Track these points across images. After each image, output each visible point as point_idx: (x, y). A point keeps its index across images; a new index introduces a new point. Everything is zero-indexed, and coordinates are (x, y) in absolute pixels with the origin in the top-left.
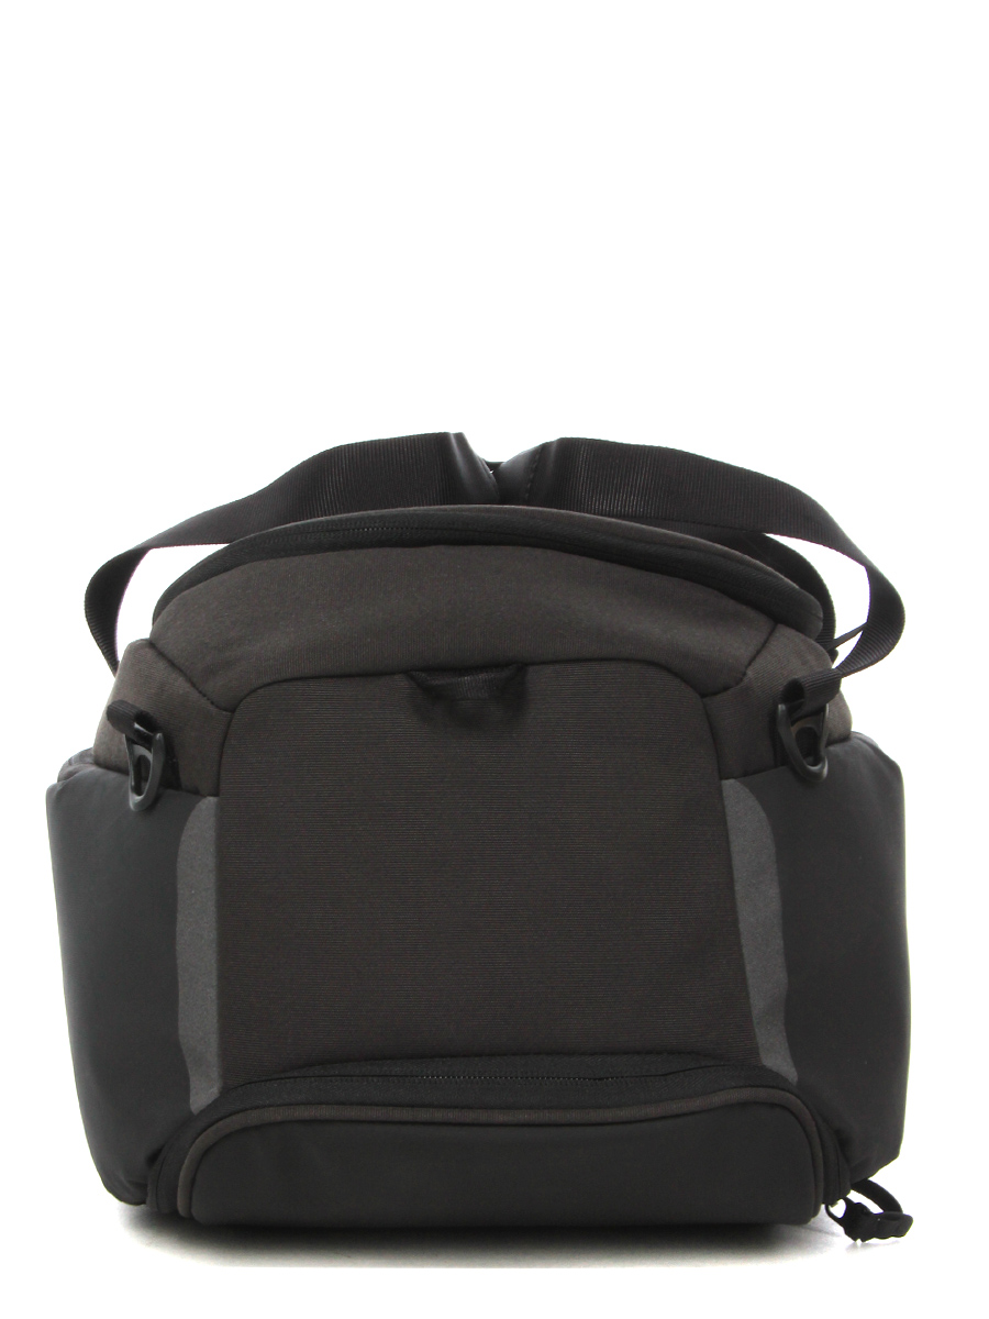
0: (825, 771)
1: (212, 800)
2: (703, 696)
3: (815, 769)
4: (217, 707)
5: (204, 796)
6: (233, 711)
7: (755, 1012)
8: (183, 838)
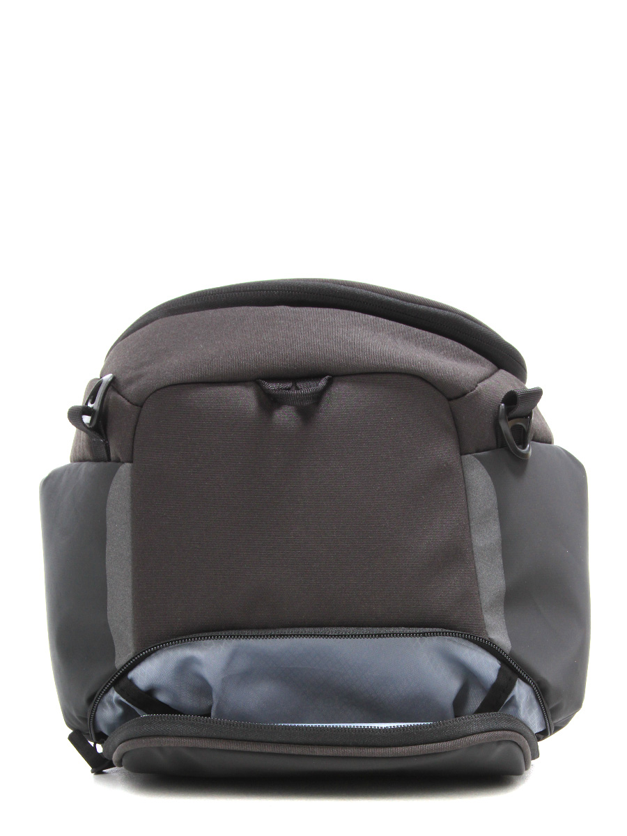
0: (530, 452)
1: (128, 465)
2: (449, 400)
3: (524, 451)
4: (131, 403)
5: (123, 463)
6: (142, 407)
7: (484, 604)
8: (110, 491)
